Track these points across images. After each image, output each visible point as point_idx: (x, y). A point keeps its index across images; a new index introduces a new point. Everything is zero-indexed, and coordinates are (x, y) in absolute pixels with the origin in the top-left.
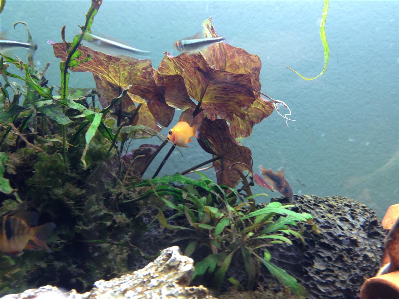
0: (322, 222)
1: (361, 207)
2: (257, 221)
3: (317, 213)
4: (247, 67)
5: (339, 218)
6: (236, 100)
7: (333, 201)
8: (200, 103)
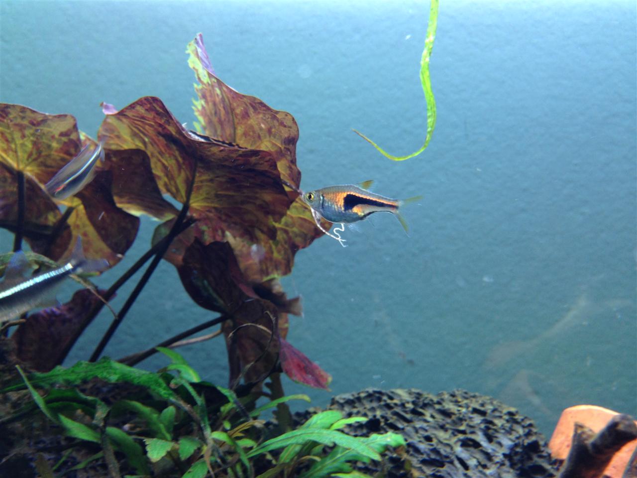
0: (425, 452)
1: (506, 414)
2: (285, 457)
3: (416, 430)
4: (275, 137)
5: (459, 440)
6: (258, 202)
7: (452, 401)
8: (186, 207)
